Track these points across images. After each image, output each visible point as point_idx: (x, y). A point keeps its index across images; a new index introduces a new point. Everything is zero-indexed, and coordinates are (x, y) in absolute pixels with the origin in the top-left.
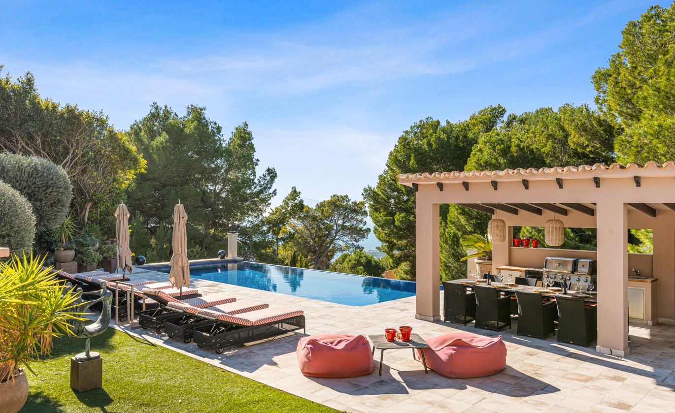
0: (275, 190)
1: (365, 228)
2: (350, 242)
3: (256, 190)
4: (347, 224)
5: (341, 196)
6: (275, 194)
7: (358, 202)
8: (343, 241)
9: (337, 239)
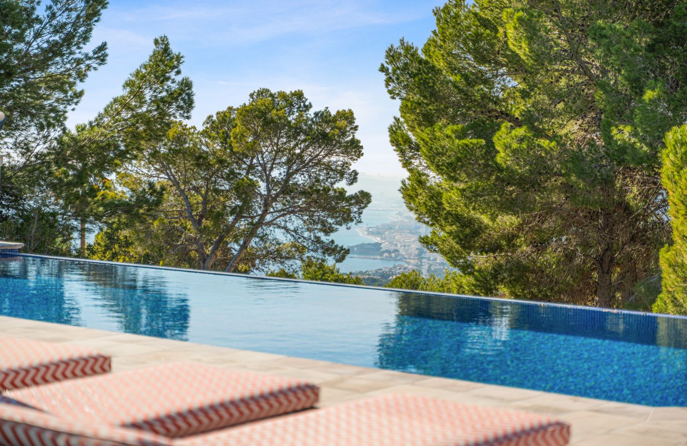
0: (103, 47)
1: (351, 190)
2: (306, 234)
3: (42, 43)
4: (300, 179)
5: (283, 95)
6: (102, 60)
7: (333, 113)
8: (287, 230)
9: (269, 224)
